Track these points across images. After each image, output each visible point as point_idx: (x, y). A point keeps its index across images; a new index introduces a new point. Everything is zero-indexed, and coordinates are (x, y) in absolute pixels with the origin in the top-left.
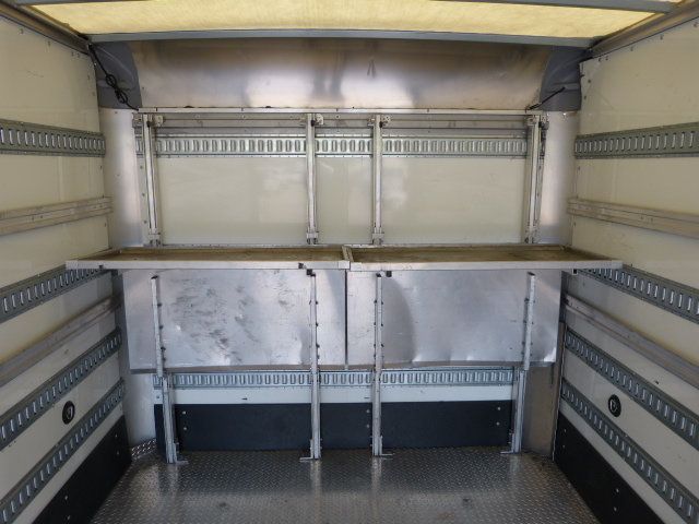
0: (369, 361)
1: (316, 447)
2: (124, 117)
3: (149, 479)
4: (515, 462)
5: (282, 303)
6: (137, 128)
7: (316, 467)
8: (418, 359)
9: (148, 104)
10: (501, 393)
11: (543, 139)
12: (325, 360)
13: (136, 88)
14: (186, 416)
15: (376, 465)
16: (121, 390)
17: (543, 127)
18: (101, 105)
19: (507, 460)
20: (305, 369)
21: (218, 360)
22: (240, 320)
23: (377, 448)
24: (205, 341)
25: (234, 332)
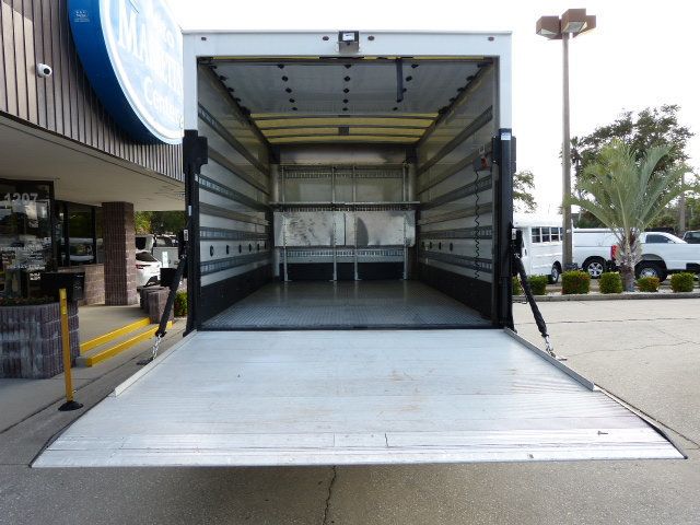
0: (353, 244)
1: (335, 278)
2: (275, 167)
3: (278, 289)
5: (324, 224)
6: (279, 170)
7: (335, 284)
8: (369, 244)
9: (283, 163)
10: (399, 260)
11: (407, 172)
12: (338, 243)
13: (279, 158)
14: (292, 267)
15: (356, 283)
17: (407, 169)
18: (269, 163)
19: (402, 282)
20: (331, 247)
21: (303, 244)
22: (310, 230)
23: (356, 278)
24: (299, 238)
25: (308, 234)
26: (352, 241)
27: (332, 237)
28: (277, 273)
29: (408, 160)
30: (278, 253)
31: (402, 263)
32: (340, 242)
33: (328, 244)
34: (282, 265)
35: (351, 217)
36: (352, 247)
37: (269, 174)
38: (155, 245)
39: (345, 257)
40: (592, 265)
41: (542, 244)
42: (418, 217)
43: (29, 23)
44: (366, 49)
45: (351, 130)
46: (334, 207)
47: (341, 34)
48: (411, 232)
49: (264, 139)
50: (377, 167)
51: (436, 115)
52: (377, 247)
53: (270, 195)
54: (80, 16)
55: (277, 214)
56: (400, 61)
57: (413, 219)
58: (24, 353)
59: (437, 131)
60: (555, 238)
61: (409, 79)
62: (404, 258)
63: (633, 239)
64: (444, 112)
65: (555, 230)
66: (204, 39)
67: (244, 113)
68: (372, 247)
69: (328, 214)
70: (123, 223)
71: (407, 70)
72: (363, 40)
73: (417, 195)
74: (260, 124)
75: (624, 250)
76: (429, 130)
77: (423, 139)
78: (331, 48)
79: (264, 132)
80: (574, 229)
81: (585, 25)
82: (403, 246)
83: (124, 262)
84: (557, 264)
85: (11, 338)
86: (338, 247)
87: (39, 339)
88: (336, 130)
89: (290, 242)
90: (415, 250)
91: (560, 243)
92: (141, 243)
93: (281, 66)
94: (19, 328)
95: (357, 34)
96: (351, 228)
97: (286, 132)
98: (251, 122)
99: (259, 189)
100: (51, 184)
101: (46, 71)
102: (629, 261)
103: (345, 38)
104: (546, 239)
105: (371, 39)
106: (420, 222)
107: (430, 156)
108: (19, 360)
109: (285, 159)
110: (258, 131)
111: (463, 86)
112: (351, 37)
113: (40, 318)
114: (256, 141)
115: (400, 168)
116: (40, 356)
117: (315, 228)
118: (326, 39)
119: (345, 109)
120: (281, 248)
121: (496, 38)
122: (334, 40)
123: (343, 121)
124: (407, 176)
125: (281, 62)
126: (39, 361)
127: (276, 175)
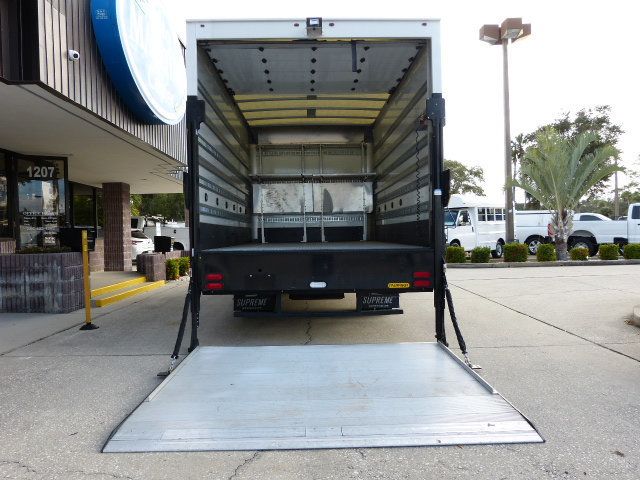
0: (320, 211)
1: (305, 240)
2: (254, 146)
5: (296, 194)
6: (258, 149)
8: (335, 210)
9: (260, 143)
10: (359, 224)
11: (365, 150)
12: (308, 211)
13: (257, 139)
14: (268, 231)
16: (250, 220)
17: (365, 147)
18: (249, 143)
20: (302, 214)
21: (277, 211)
22: (284, 200)
23: (323, 239)
24: (274, 206)
25: (282, 202)
26: (319, 209)
27: (302, 204)
28: (256, 237)
29: (365, 140)
30: (256, 219)
31: (362, 227)
32: (309, 209)
33: (299, 211)
34: (260, 230)
35: (318, 188)
36: (319, 214)
37: (248, 152)
38: (146, 226)
39: (313, 222)
40: (533, 243)
41: (487, 222)
42: (374, 187)
43: (63, 17)
44: (327, 33)
45: (318, 113)
46: (303, 179)
47: (308, 20)
48: (369, 200)
49: (244, 121)
50: (340, 146)
51: (387, 96)
52: (341, 213)
53: (249, 169)
54: (101, 14)
55: (254, 186)
56: (354, 43)
57: (370, 188)
58: (47, 292)
59: (389, 113)
60: (499, 218)
61: (363, 60)
62: (364, 223)
63: (564, 215)
64: (393, 92)
65: (499, 211)
66: (203, 26)
68: (336, 213)
69: (299, 185)
70: (120, 201)
71: (360, 52)
72: (325, 26)
73: (374, 168)
74: (242, 106)
75: (557, 224)
76: (383, 111)
77: (378, 120)
78: (301, 32)
79: (244, 114)
80: (515, 211)
81: (522, 32)
82: (361, 213)
83: (121, 235)
84: (501, 241)
85: (37, 279)
86: (307, 214)
87: (60, 281)
88: (305, 113)
89: (267, 210)
90: (373, 216)
91: (503, 223)
92: (134, 223)
93: (261, 49)
94: (43, 271)
95: (320, 20)
96: (319, 197)
97: (264, 114)
98: (234, 104)
100: (65, 160)
101: (76, 56)
102: (562, 233)
103: (311, 23)
104: (490, 218)
105: (332, 25)
106: (377, 191)
108: (43, 298)
109: (262, 140)
110: (240, 113)
111: (407, 67)
112: (316, 22)
113: (61, 263)
115: (358, 147)
116: (60, 295)
117: (288, 197)
118: (297, 25)
119: (312, 90)
120: (260, 215)
121: (428, 24)
122: (303, 26)
123: (311, 103)
124: (365, 154)
125: (261, 44)
126: (60, 300)
127: (254, 153)
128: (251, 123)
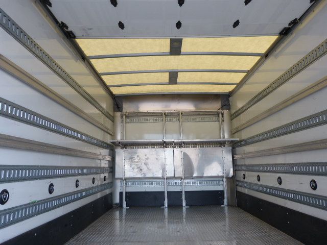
0: (181, 175)
1: (166, 205)
2: (118, 114)
3: (117, 213)
4: (226, 208)
5: (157, 159)
6: (122, 116)
7: (166, 210)
8: (195, 175)
9: (124, 111)
10: (220, 188)
11: (223, 117)
12: (169, 175)
13: (122, 107)
14: (129, 195)
15: (184, 209)
16: (112, 185)
17: (222, 114)
18: (114, 111)
19: (223, 208)
20: (163, 178)
21: (139, 176)
22: (146, 164)
23: (184, 204)
24: (136, 170)
25: (144, 167)
26: (180, 172)
27: (164, 170)
28: (117, 200)
30: (118, 183)
31: (222, 192)
33: (160, 176)
34: (121, 194)
35: (177, 151)
36: (181, 178)
39: (176, 188)
42: (234, 153)
45: (181, 77)
46: (164, 145)
49: (106, 88)
52: (201, 177)
55: (118, 151)
62: (224, 187)
64: (285, 33)
67: (69, 37)
68: (197, 177)
69: (160, 150)
73: (232, 134)
77: (239, 85)
82: (223, 177)
86: (168, 178)
88: (166, 77)
89: (129, 174)
90: (233, 180)
96: (179, 162)
98: (83, 58)
99: (106, 131)
106: (236, 157)
107: (240, 105)
109: (128, 108)
110: (98, 76)
114: (102, 92)
115: (215, 114)
117: (149, 161)
120: (121, 179)
123: (174, 62)
127: (119, 120)
128: (116, 91)
